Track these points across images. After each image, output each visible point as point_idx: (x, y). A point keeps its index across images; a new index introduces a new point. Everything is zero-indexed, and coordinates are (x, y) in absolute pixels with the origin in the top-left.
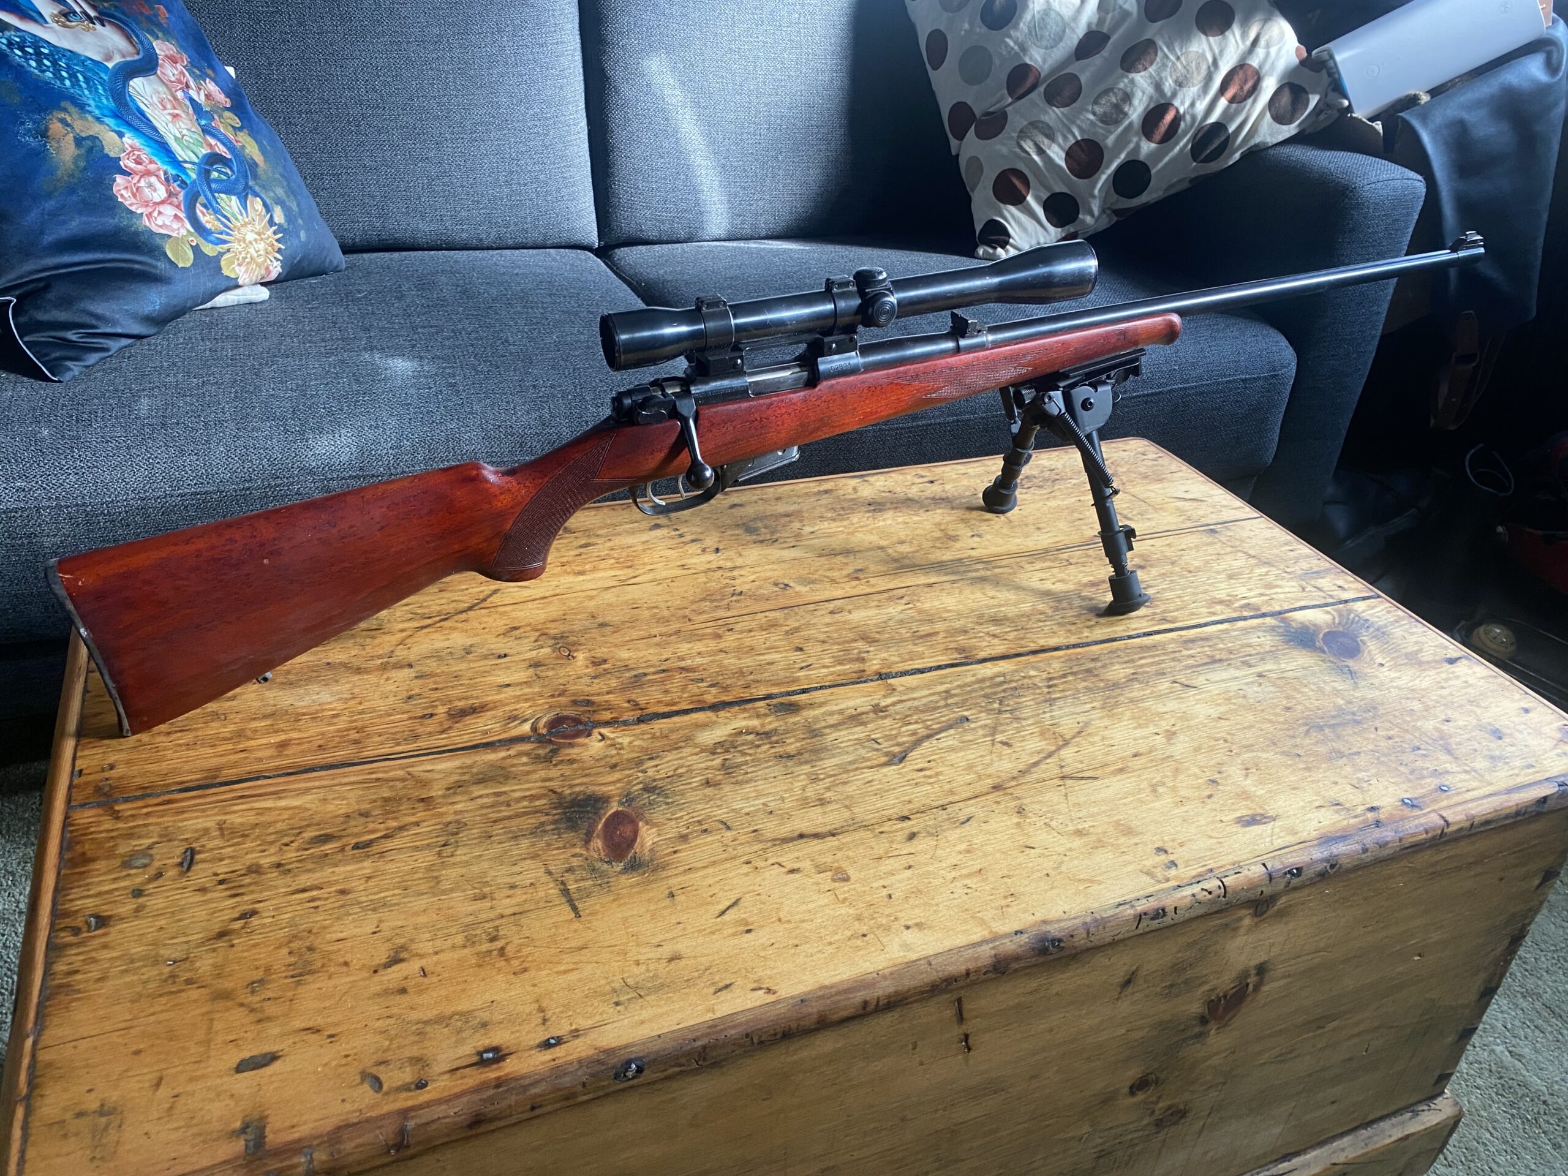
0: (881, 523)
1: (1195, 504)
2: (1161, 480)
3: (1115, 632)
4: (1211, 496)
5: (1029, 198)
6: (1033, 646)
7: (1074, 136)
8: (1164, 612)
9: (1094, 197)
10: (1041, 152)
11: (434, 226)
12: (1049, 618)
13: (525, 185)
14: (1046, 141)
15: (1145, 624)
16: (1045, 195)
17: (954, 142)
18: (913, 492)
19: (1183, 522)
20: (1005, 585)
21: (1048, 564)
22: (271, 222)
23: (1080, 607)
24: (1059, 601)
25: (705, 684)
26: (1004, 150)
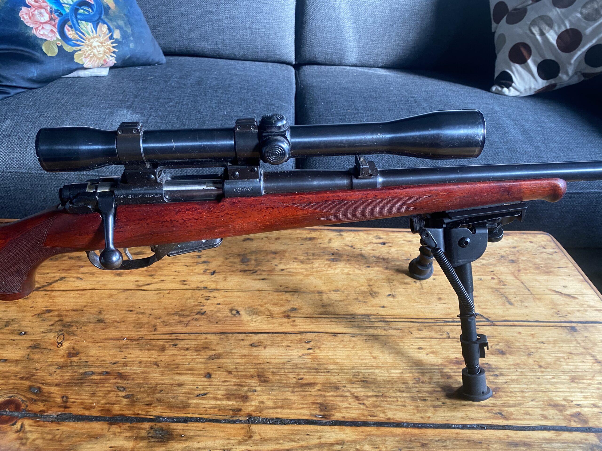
0: (332, 271)
1: (568, 300)
2: (548, 273)
3: (454, 417)
4: (583, 295)
5: (530, 62)
6: (381, 417)
7: (565, 26)
8: (504, 405)
9: (570, 64)
10: (542, 34)
11: (213, 46)
12: (408, 389)
13: (259, 29)
14: (547, 28)
15: (483, 415)
16: (539, 60)
17: (494, 25)
18: (367, 250)
19: (552, 315)
20: (391, 347)
21: (433, 334)
22: (111, 38)
23: (438, 383)
24: (423, 374)
25: (123, 394)
26: (520, 31)
